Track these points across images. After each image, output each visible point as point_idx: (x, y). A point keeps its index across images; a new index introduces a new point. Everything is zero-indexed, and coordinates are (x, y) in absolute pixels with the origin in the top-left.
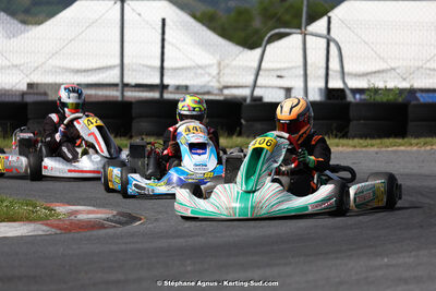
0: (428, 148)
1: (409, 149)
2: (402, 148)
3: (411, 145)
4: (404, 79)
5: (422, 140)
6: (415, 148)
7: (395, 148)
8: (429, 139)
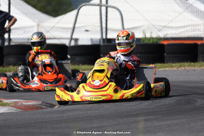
0: (183, 68)
1: (171, 69)
2: (167, 69)
3: (172, 67)
4: (159, 31)
5: (178, 64)
6: (175, 69)
7: (163, 69)
8: (182, 64)
